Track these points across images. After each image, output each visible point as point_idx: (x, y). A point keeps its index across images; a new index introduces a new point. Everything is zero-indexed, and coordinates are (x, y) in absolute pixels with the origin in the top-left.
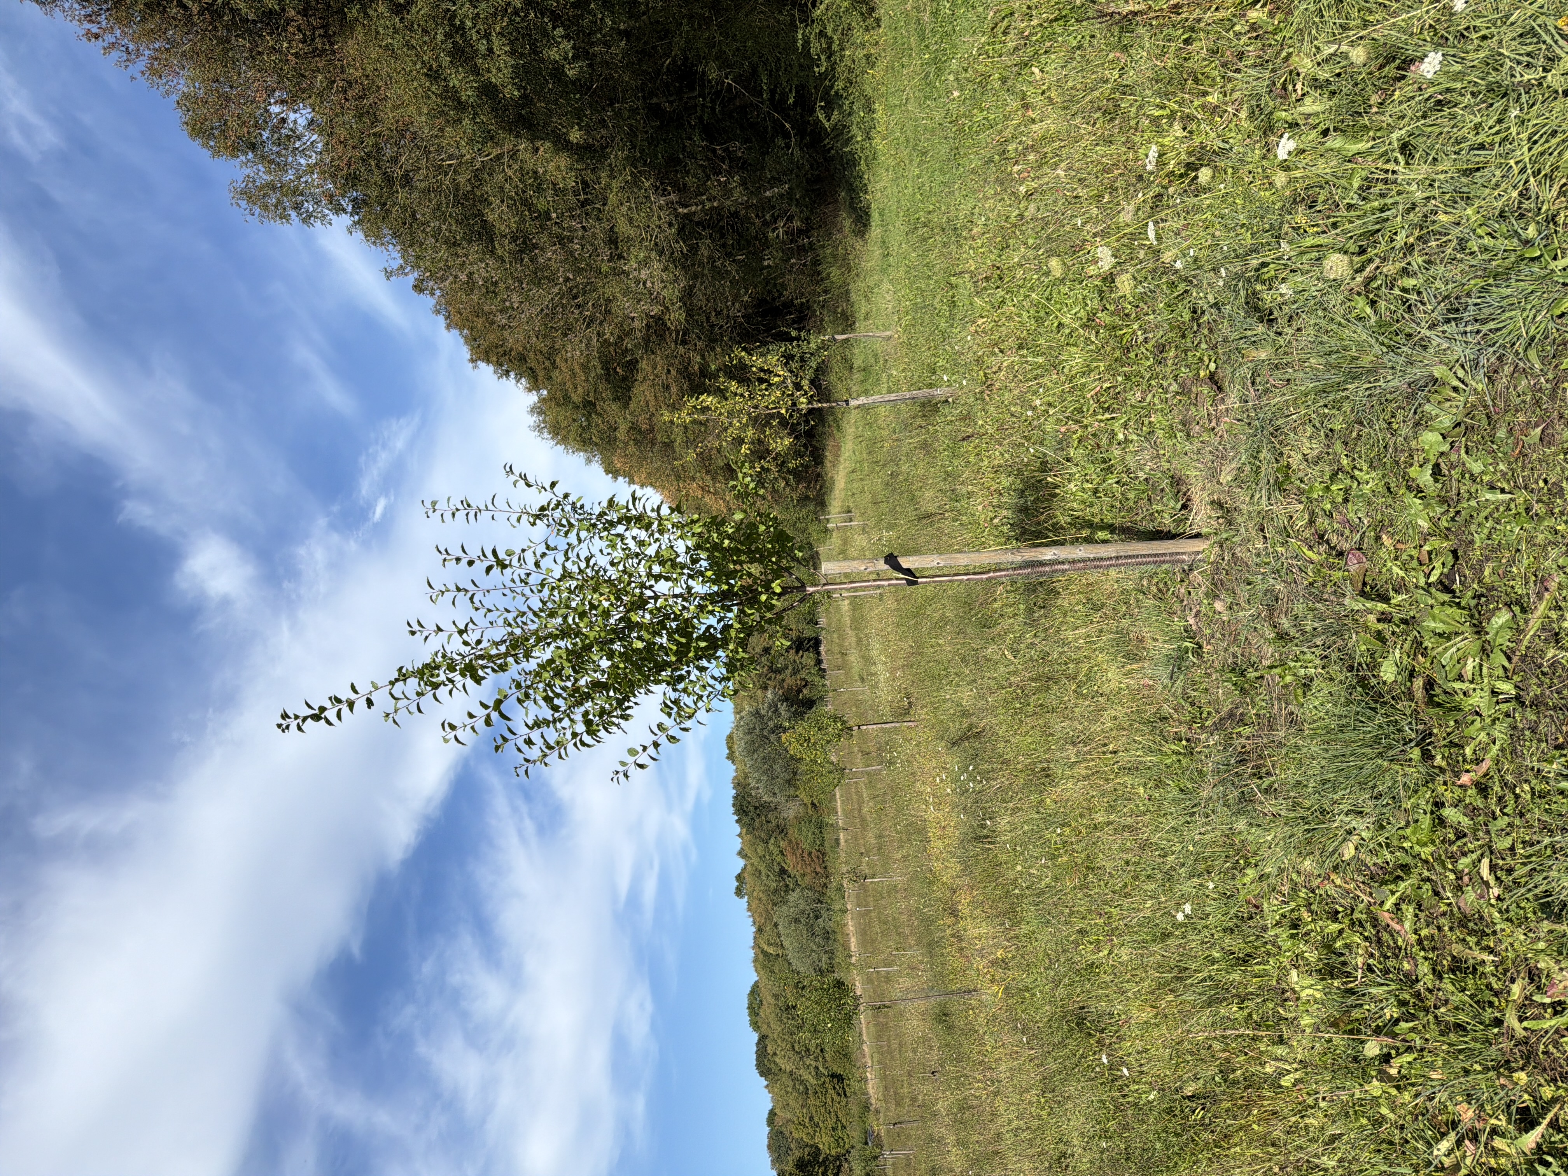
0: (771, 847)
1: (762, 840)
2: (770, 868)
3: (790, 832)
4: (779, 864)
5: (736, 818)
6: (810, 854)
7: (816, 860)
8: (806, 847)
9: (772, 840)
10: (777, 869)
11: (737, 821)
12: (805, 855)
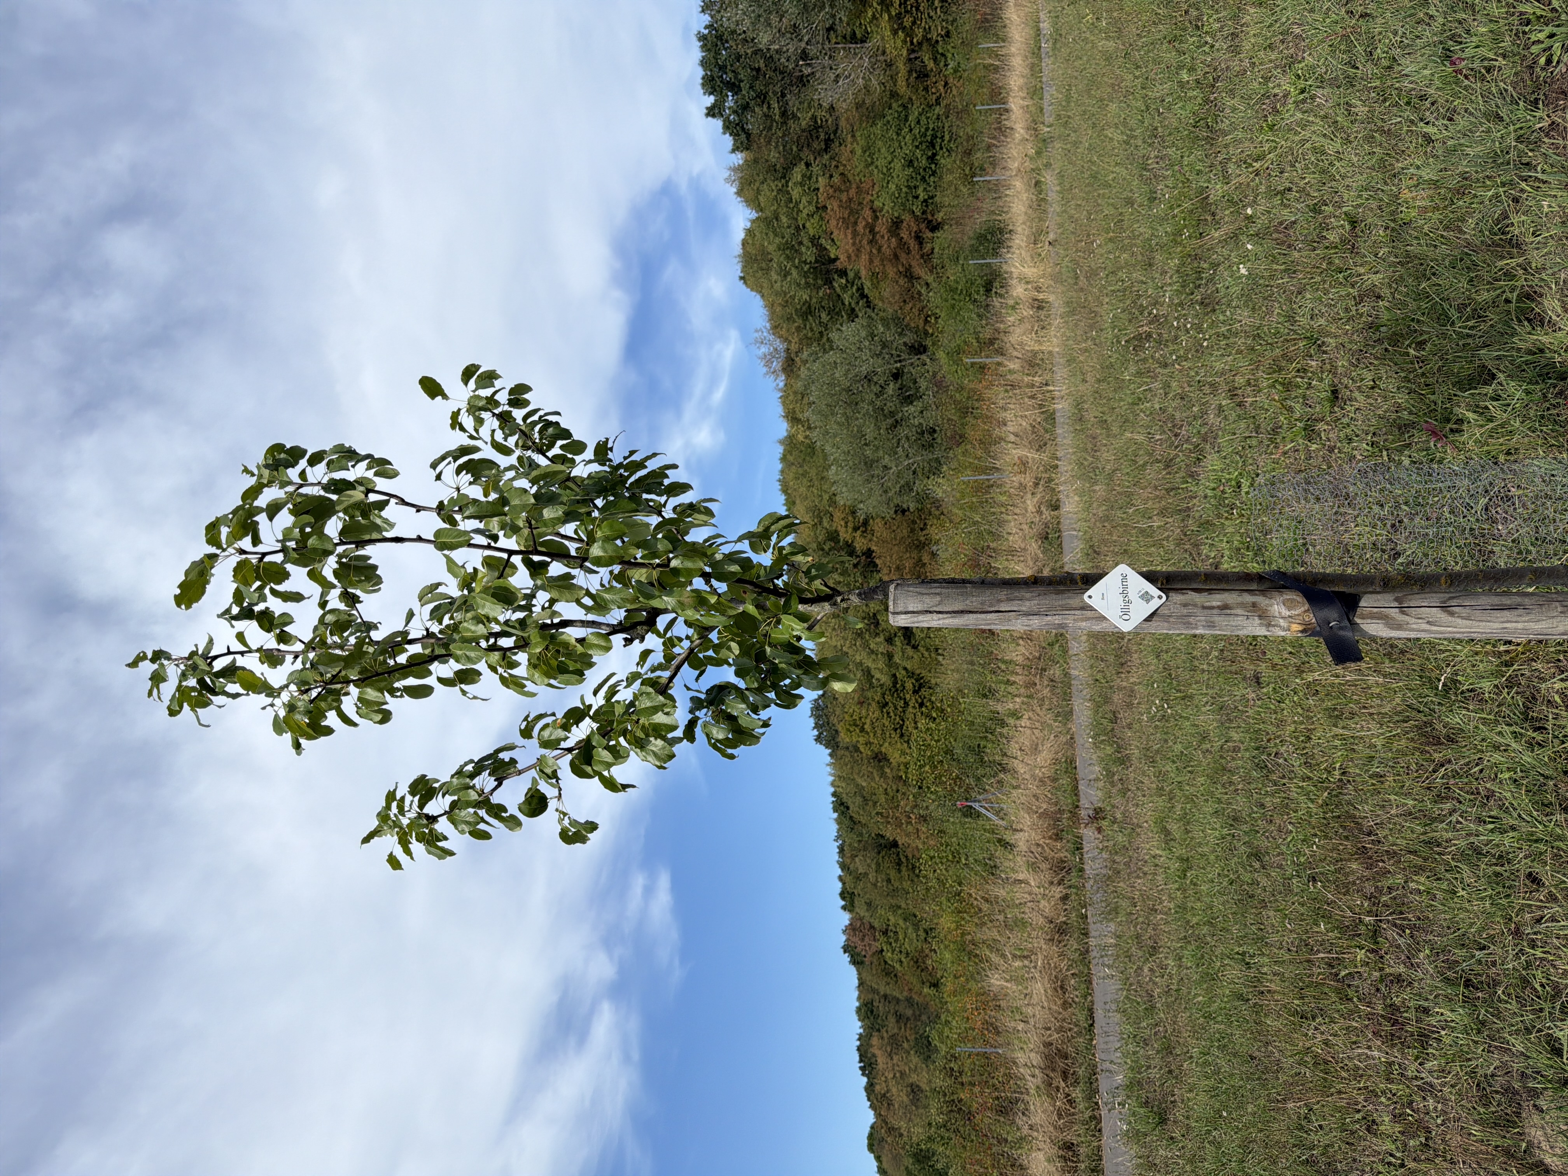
0: (795, 193)
1: (773, 169)
2: (790, 249)
3: (845, 152)
4: (815, 241)
5: (710, 100)
6: (896, 224)
7: (913, 244)
8: (886, 204)
9: (797, 174)
10: (809, 254)
11: (712, 112)
12: (882, 228)
